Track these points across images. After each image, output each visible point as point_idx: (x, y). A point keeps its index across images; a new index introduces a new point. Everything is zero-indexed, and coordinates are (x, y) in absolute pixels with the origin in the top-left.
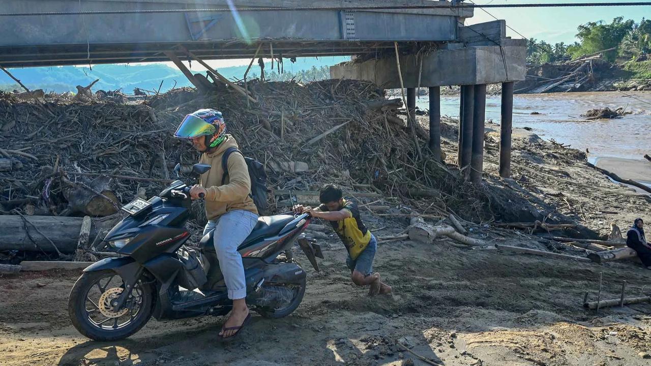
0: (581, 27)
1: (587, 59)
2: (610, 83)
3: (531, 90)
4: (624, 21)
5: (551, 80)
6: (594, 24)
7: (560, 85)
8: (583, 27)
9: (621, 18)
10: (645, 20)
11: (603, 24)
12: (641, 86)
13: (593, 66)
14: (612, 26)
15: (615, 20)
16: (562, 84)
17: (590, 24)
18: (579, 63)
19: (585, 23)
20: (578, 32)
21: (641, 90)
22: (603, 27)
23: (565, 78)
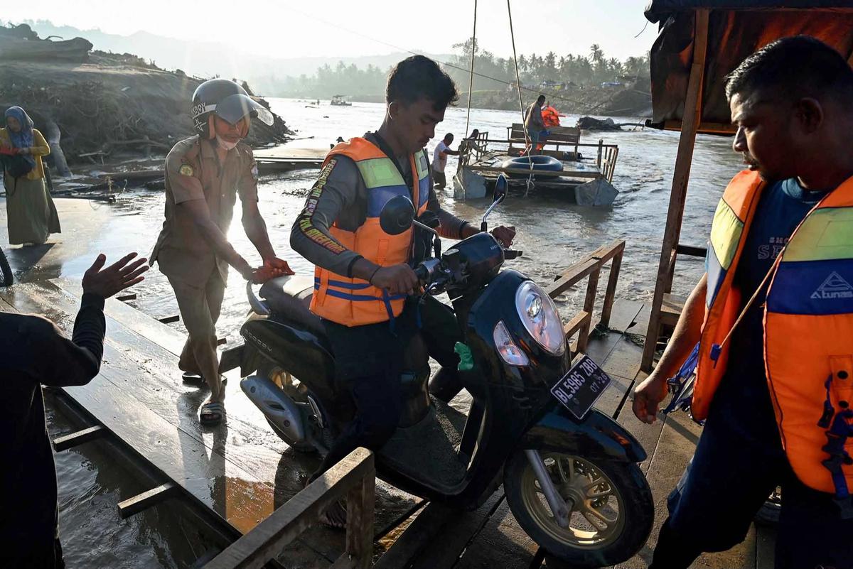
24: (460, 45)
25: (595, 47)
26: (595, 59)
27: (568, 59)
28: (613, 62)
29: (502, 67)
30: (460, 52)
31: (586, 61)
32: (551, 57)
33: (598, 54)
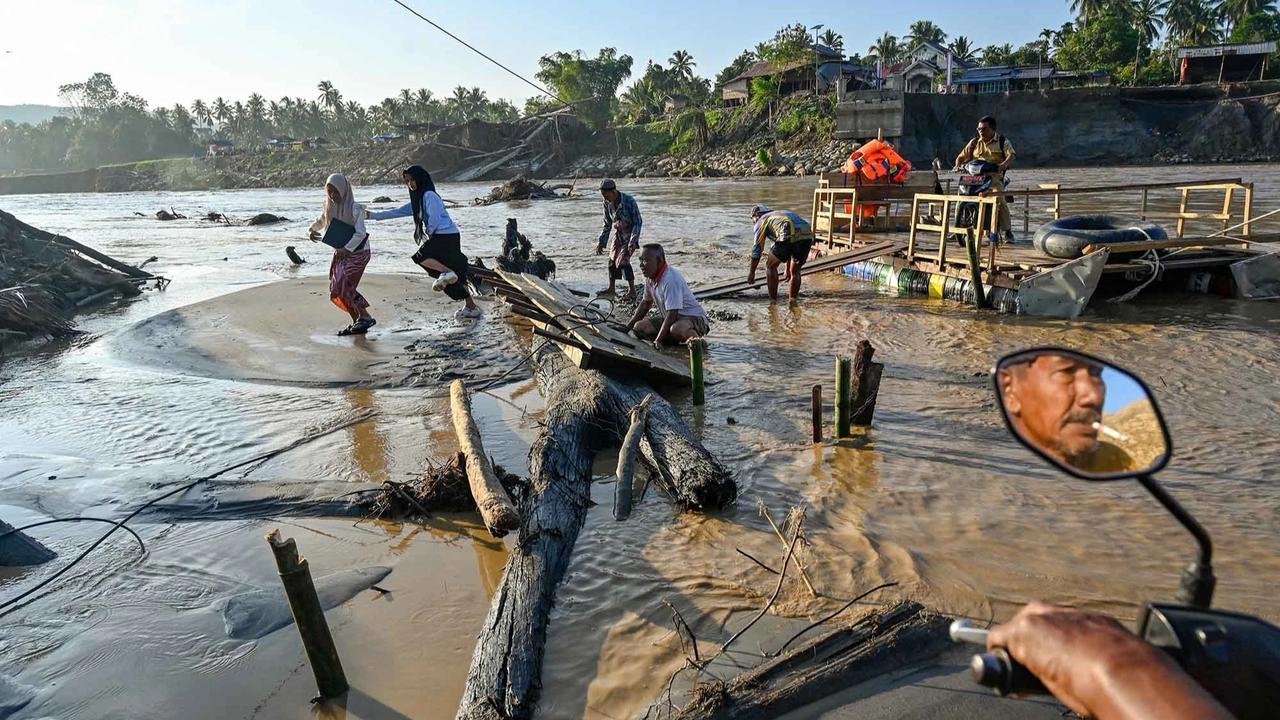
0: (545, 60)
1: (550, 114)
2: (591, 163)
3: (448, 175)
4: (617, 57)
5: (487, 154)
6: (567, 56)
7: (503, 165)
8: (548, 60)
9: (612, 51)
10: (653, 64)
11: (582, 58)
12: (641, 170)
13: (561, 128)
14: (597, 63)
15: (602, 52)
16: (506, 164)
17: (561, 55)
18: (536, 121)
19: (551, 53)
20: (540, 69)
21: (642, 176)
22: (582, 63)
23: (512, 151)
24: (77, 86)
25: (325, 85)
26: (329, 102)
27: (284, 104)
28: (352, 106)
29: (165, 121)
30: (78, 100)
31: (314, 107)
32: (256, 101)
33: (332, 96)
